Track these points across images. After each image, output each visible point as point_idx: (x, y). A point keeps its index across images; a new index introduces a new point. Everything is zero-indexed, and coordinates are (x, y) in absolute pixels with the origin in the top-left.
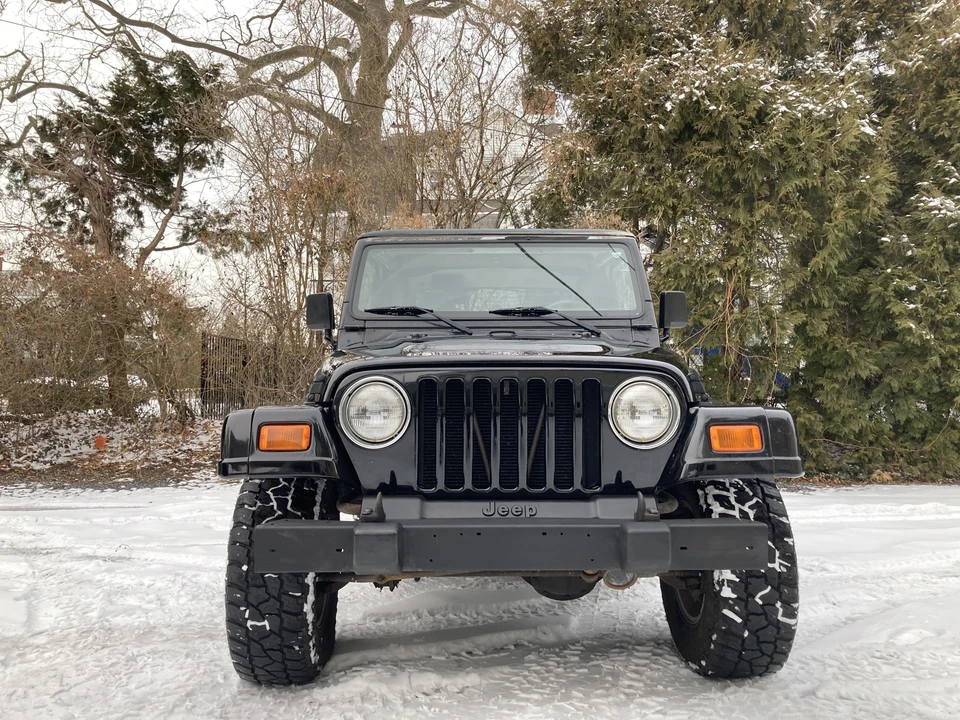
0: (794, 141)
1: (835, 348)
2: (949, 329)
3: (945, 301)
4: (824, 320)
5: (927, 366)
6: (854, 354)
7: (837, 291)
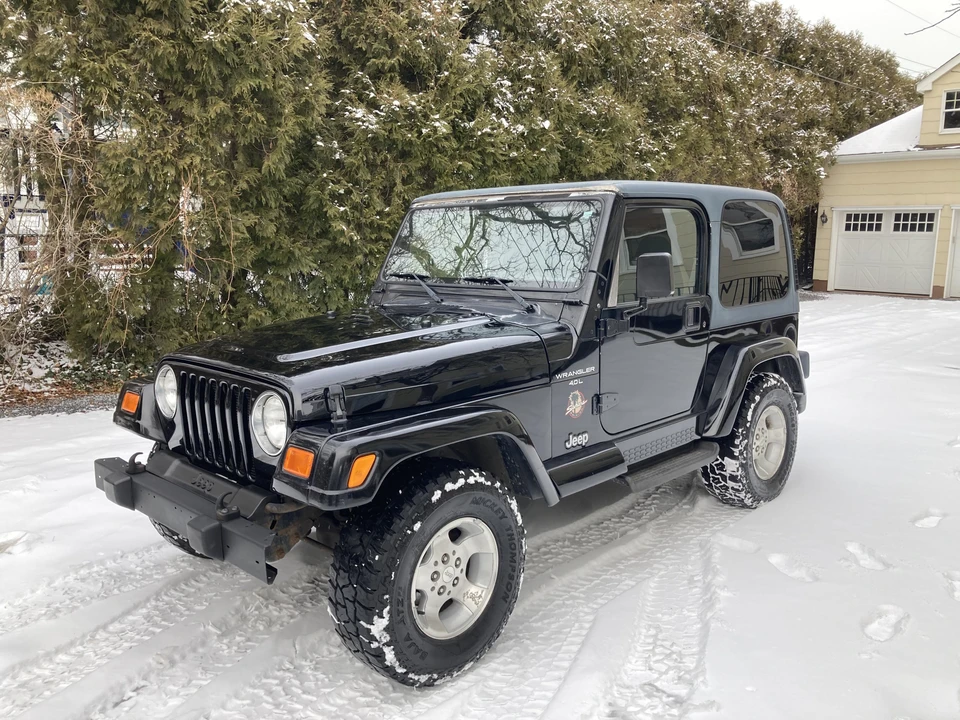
0: (248, 39)
1: (281, 247)
2: (369, 230)
3: (368, 206)
4: (271, 221)
5: (353, 263)
6: (297, 252)
7: (281, 191)
